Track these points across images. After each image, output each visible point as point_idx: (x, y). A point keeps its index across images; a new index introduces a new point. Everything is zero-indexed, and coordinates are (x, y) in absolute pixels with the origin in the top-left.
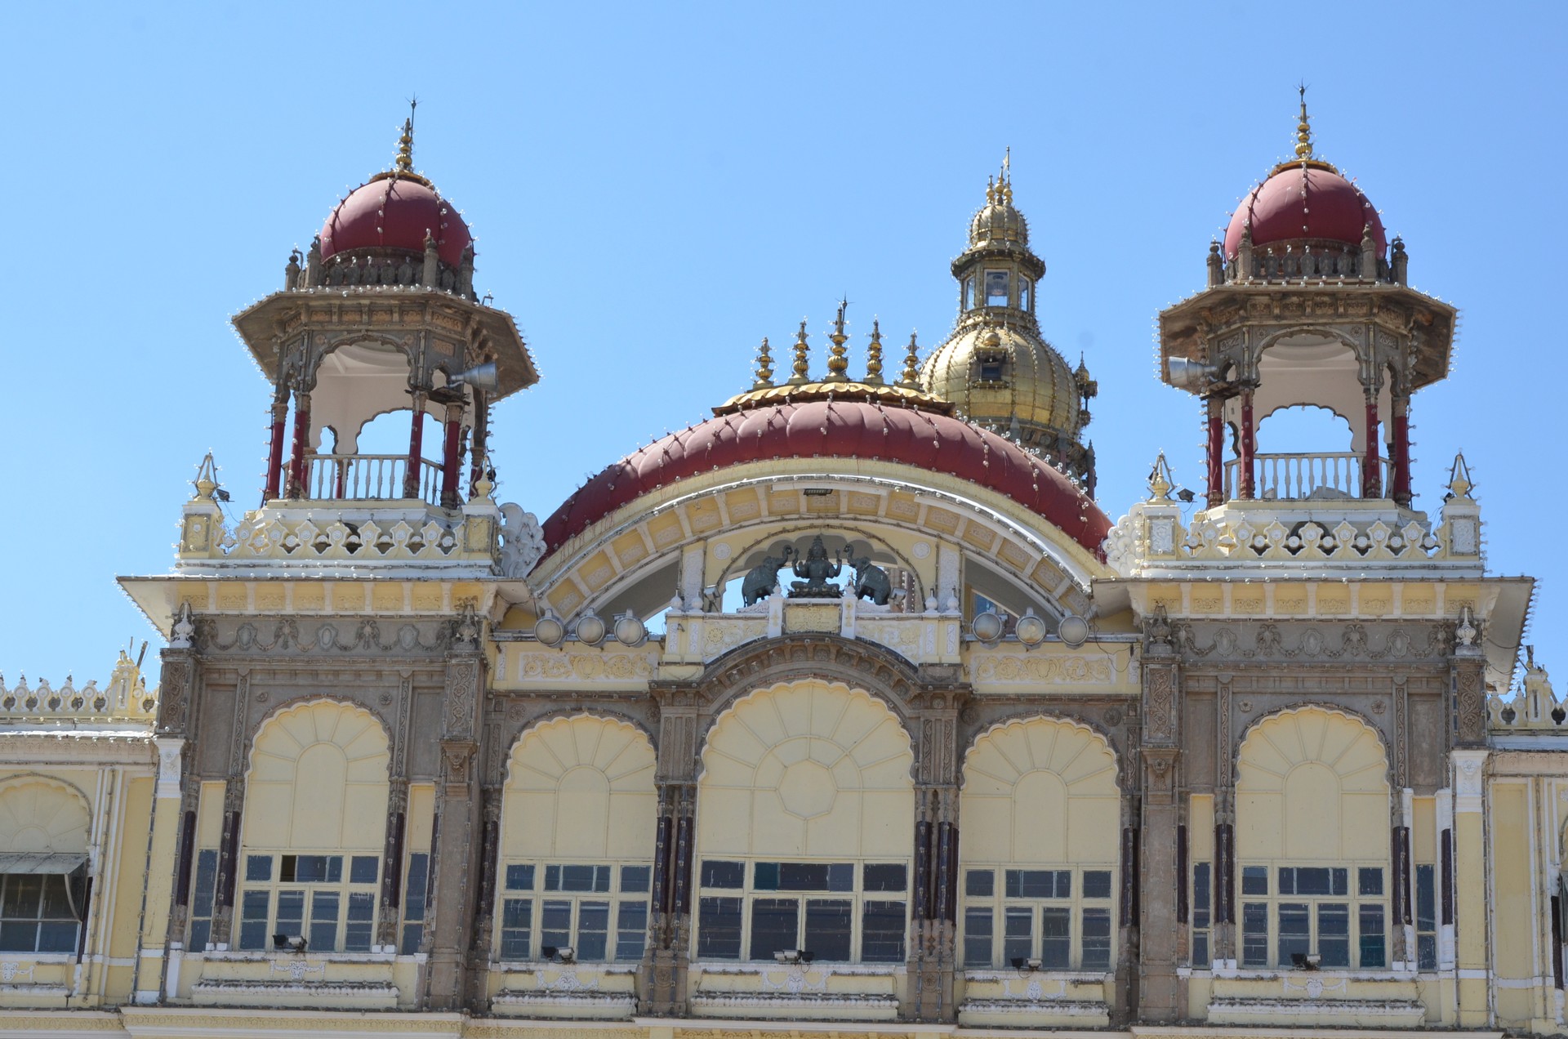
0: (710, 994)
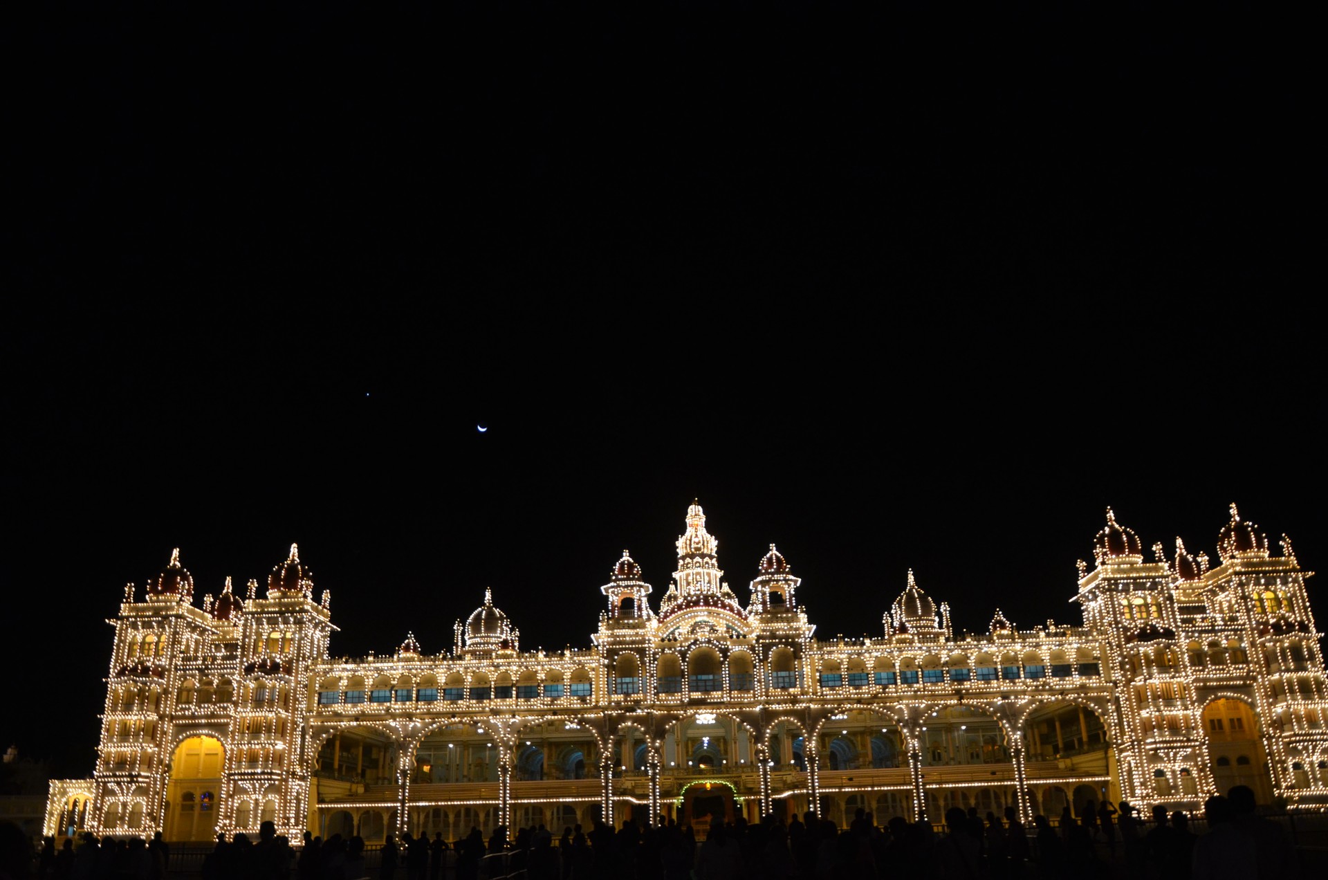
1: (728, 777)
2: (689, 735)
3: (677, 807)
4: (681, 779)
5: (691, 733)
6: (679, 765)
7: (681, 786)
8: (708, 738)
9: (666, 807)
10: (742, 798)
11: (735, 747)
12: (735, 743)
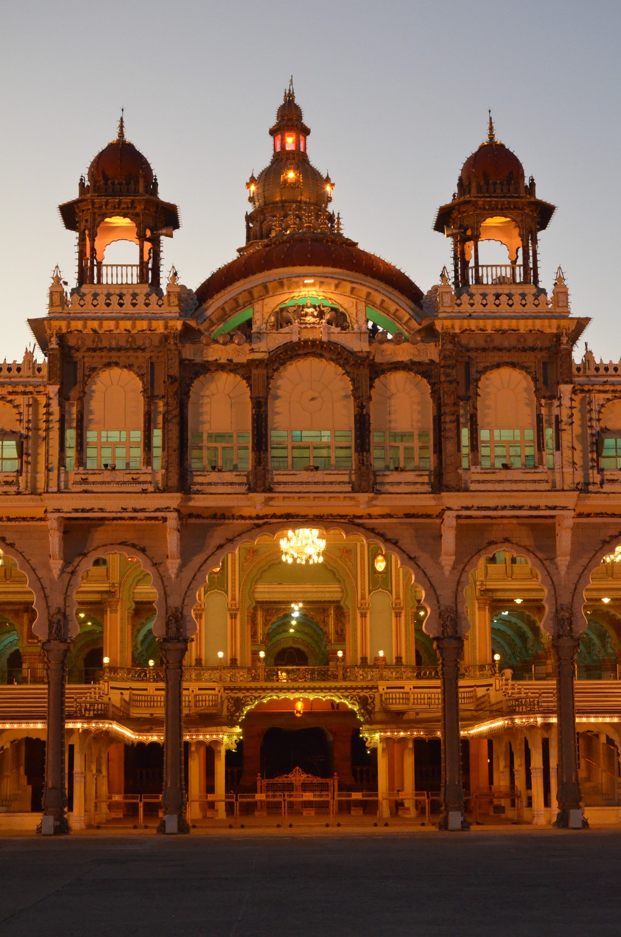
0: (278, 483)
1: (346, 689)
2: (260, 597)
3: (228, 752)
4: (240, 689)
5: (265, 591)
6: (234, 661)
7: (239, 704)
8: (301, 605)
9: (202, 751)
10: (377, 736)
11: (363, 627)
12: (363, 615)
